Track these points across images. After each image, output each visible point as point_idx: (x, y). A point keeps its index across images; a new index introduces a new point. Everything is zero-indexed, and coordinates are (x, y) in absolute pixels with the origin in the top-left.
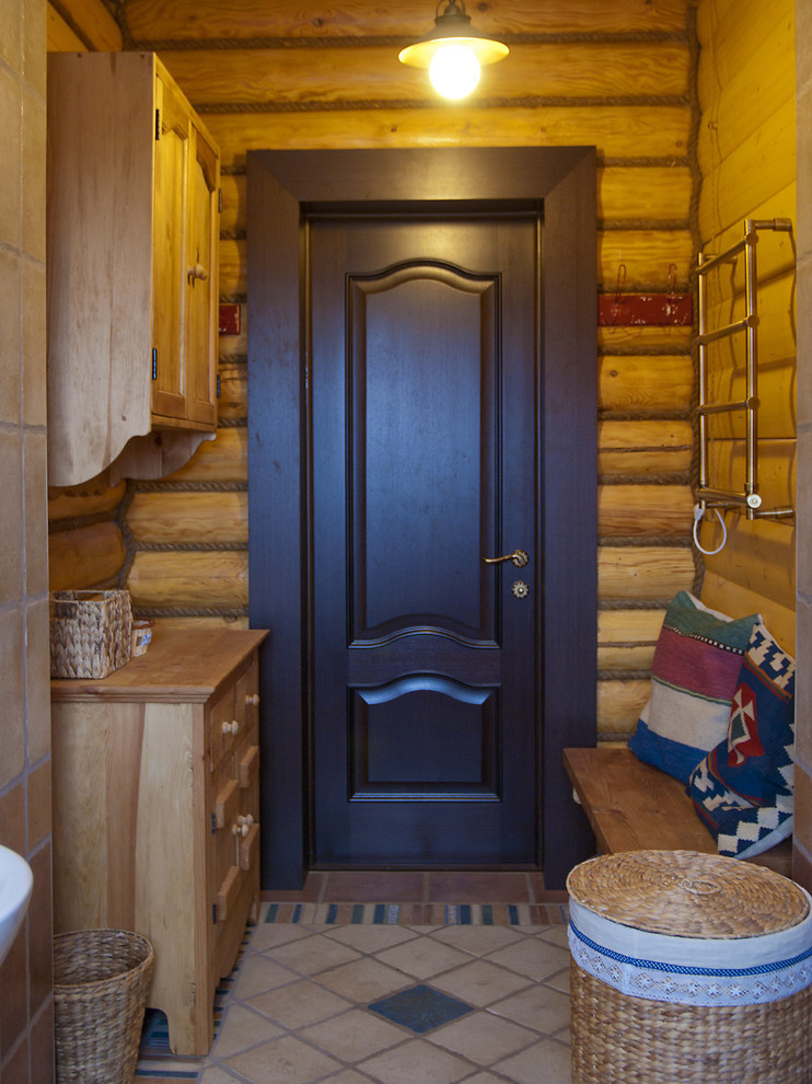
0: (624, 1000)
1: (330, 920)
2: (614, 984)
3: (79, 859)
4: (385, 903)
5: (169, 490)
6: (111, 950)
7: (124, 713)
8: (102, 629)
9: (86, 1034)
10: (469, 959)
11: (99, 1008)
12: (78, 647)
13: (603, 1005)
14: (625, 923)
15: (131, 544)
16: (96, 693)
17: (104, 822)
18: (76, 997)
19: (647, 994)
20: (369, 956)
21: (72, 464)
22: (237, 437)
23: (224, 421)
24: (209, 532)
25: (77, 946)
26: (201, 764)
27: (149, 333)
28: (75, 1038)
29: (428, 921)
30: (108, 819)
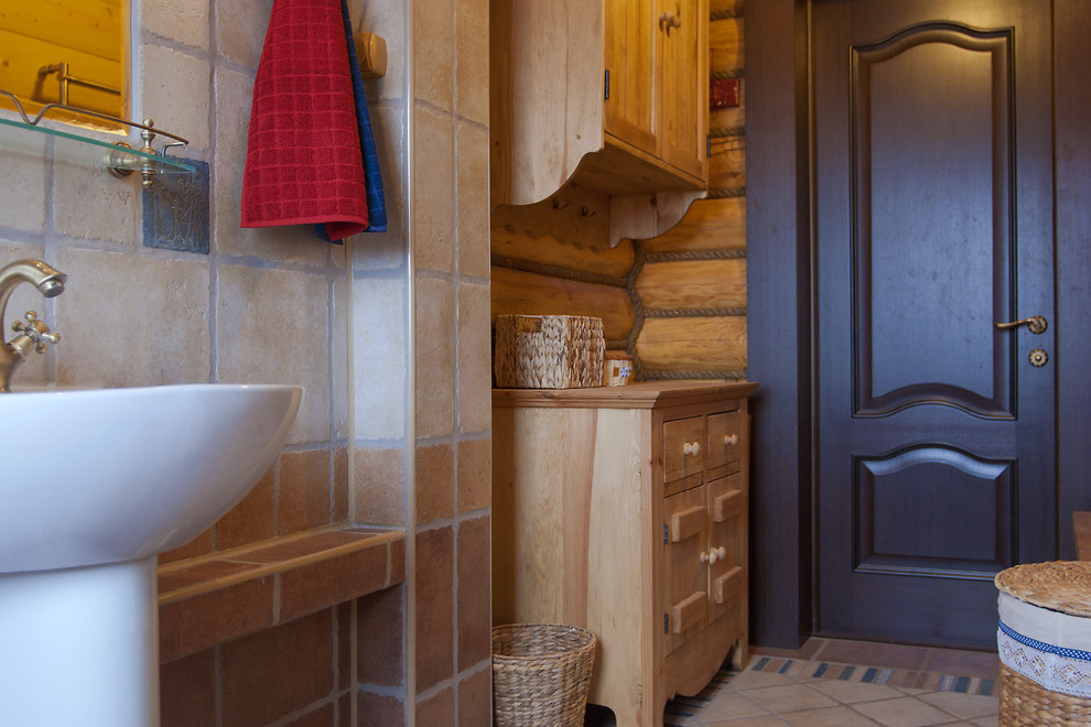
0: (1047, 697)
1: (818, 674)
2: (1036, 679)
3: (539, 557)
4: (879, 668)
5: (675, 260)
6: (564, 644)
7: (578, 417)
8: (563, 342)
9: (522, 706)
10: (953, 720)
11: (534, 682)
12: (543, 358)
13: (1026, 705)
14: (1047, 606)
15: (640, 311)
16: (552, 397)
17: (560, 522)
18: (512, 668)
19: (1073, 690)
20: (845, 705)
21: (533, 184)
22: (738, 206)
23: (726, 192)
24: (712, 297)
25: (535, 638)
26: (649, 469)
27: (601, 55)
28: (513, 709)
29: (919, 685)
30: (564, 519)
